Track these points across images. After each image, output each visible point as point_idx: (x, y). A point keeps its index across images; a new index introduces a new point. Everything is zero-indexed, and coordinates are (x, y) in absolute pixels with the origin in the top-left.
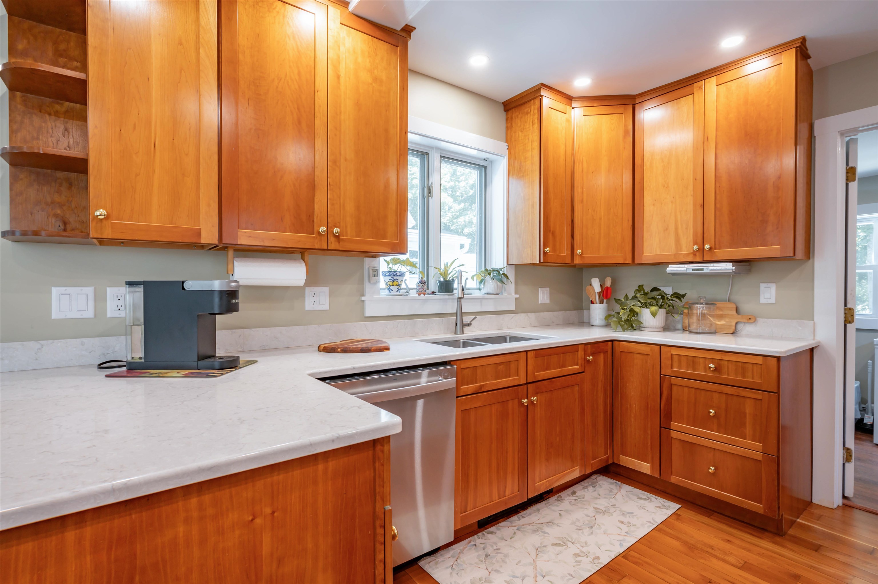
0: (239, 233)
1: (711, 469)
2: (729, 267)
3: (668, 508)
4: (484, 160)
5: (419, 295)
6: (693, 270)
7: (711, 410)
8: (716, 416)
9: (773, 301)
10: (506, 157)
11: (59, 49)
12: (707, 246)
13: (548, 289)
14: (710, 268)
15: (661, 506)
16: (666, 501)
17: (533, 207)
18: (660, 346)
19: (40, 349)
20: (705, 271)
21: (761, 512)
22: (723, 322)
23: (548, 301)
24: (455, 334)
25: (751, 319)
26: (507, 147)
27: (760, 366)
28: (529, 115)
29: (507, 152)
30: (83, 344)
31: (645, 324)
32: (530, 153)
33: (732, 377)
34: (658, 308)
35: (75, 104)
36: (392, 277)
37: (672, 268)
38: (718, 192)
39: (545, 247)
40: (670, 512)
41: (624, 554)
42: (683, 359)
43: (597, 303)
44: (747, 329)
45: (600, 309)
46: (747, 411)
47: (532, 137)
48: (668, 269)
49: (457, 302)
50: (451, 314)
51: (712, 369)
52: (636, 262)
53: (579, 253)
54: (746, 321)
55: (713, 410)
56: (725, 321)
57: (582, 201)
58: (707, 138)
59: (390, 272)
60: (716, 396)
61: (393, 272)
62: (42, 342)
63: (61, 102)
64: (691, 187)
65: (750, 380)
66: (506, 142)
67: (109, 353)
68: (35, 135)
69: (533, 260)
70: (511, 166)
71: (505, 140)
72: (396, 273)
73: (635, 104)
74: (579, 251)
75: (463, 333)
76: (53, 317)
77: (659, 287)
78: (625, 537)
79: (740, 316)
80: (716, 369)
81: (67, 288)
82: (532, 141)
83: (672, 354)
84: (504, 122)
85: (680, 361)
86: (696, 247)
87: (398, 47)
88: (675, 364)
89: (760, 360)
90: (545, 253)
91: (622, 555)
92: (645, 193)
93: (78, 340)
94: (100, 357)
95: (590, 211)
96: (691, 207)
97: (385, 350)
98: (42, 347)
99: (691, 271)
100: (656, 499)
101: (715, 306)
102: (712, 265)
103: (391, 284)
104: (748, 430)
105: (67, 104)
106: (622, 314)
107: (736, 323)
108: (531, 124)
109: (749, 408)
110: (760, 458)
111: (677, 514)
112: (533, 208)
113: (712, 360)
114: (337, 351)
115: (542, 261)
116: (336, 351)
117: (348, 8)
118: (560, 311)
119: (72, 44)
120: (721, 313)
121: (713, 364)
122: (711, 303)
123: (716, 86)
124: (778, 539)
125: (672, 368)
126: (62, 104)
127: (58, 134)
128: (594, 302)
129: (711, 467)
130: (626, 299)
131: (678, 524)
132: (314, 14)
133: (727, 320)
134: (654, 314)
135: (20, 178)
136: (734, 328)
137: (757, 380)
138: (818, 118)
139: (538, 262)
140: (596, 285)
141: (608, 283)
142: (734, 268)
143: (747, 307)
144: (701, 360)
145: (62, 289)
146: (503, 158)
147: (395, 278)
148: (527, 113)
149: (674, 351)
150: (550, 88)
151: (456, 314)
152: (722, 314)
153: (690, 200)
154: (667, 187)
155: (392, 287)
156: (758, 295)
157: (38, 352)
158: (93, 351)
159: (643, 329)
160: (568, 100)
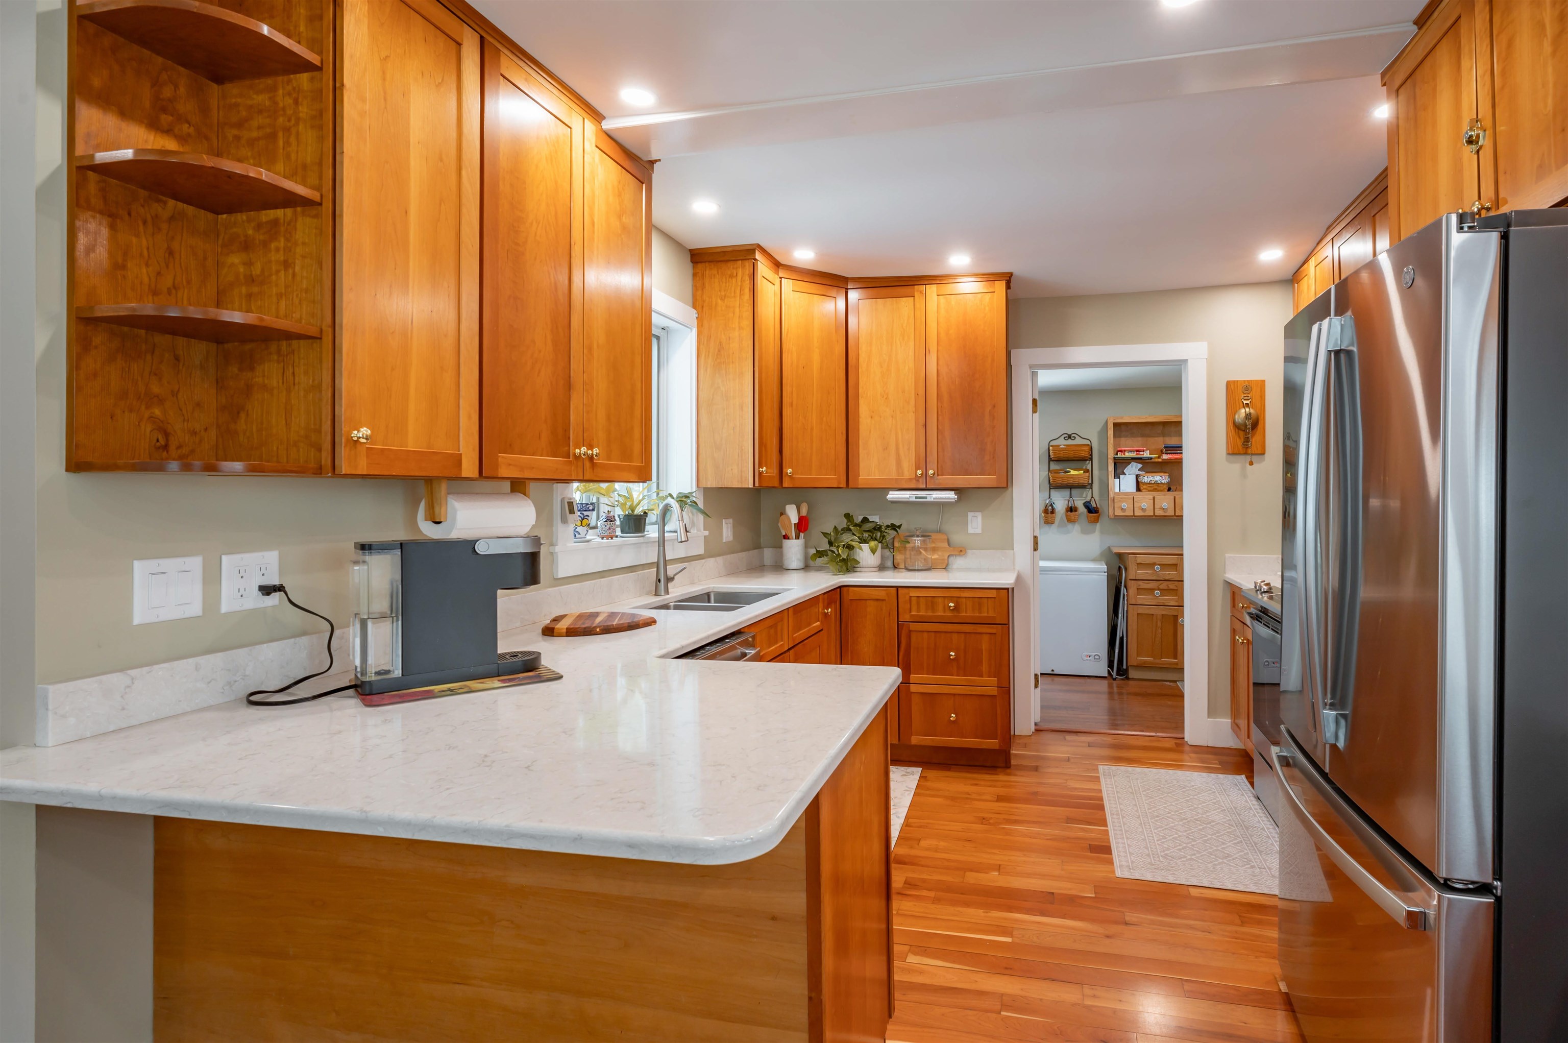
0: (500, 459)
1: (952, 717)
2: (951, 496)
3: (913, 773)
4: (663, 329)
5: (603, 538)
6: (916, 498)
7: (952, 653)
8: (956, 659)
9: (979, 531)
10: (695, 330)
11: (161, 97)
12: (931, 472)
13: (731, 520)
14: (934, 496)
15: (905, 773)
16: (907, 768)
17: (742, 408)
18: (897, 588)
19: (128, 687)
20: (929, 499)
21: (997, 747)
22: (935, 556)
23: (731, 538)
24: (656, 594)
25: (961, 551)
26: (697, 316)
27: (993, 599)
28: (734, 280)
29: (696, 323)
30: (197, 668)
31: (863, 563)
32: (737, 334)
33: (969, 614)
34: (877, 542)
35: (185, 205)
36: (581, 513)
37: (893, 495)
38: (940, 413)
39: (760, 466)
40: (917, 777)
41: (905, 823)
42: (922, 600)
43: (793, 539)
44: (958, 562)
45: (798, 546)
46: (984, 648)
47: (740, 311)
48: (889, 495)
49: (659, 546)
50: (650, 565)
51: (951, 608)
52: (850, 486)
53: (790, 473)
54: (958, 554)
55: (953, 652)
56: (938, 555)
57: (792, 405)
58: (929, 351)
59: (579, 505)
60: (955, 636)
61: (584, 505)
62: (132, 672)
63: (164, 198)
64: (912, 402)
65: (986, 615)
66: (694, 307)
67: (238, 681)
68: (120, 261)
69: (741, 483)
70: (703, 344)
71: (691, 304)
72: (588, 506)
73: (847, 289)
74: (789, 471)
75: (667, 592)
76: (137, 620)
77: (868, 515)
78: (896, 810)
79: (951, 549)
80: (956, 608)
81: (161, 561)
82: (740, 317)
83: (910, 596)
84: (690, 277)
85: (918, 604)
86: (919, 472)
87: (643, 183)
88: (914, 607)
89: (993, 594)
90: (760, 473)
91: (904, 825)
92: (861, 401)
93: (190, 660)
94: (224, 689)
95: (800, 417)
96: (912, 425)
97: (652, 624)
98: (133, 683)
99: (914, 499)
100: (897, 768)
101: (930, 538)
102: (935, 492)
103: (579, 523)
104: (985, 667)
105: (171, 203)
106: (841, 552)
107: (949, 556)
108: (738, 292)
109: (985, 646)
110: (995, 693)
111: (923, 777)
112: (742, 410)
113: (951, 599)
114: (595, 632)
115: (757, 485)
116: (593, 632)
117: (600, 123)
118: (742, 551)
119: (182, 90)
120: (934, 545)
121: (952, 603)
122: (925, 535)
123: (936, 296)
124: (1008, 771)
125: (910, 612)
126: (165, 203)
127: (157, 261)
128: (790, 537)
129: (952, 715)
130: (836, 532)
131: (929, 784)
132: (570, 128)
133: (940, 553)
134: (873, 551)
135: (94, 344)
136: (946, 561)
137: (991, 614)
138: (1015, 348)
139: (751, 486)
140: (792, 514)
141: (804, 512)
142: (956, 497)
143: (957, 538)
144: (940, 600)
145: (153, 565)
146: (690, 330)
147: (586, 513)
148: (731, 276)
149: (914, 593)
150: (764, 251)
151: (658, 564)
152: (934, 547)
153: (911, 416)
154: (886, 398)
155: (579, 529)
156: (966, 524)
157: (126, 693)
158: (213, 679)
159: (859, 570)
160: (776, 267)
